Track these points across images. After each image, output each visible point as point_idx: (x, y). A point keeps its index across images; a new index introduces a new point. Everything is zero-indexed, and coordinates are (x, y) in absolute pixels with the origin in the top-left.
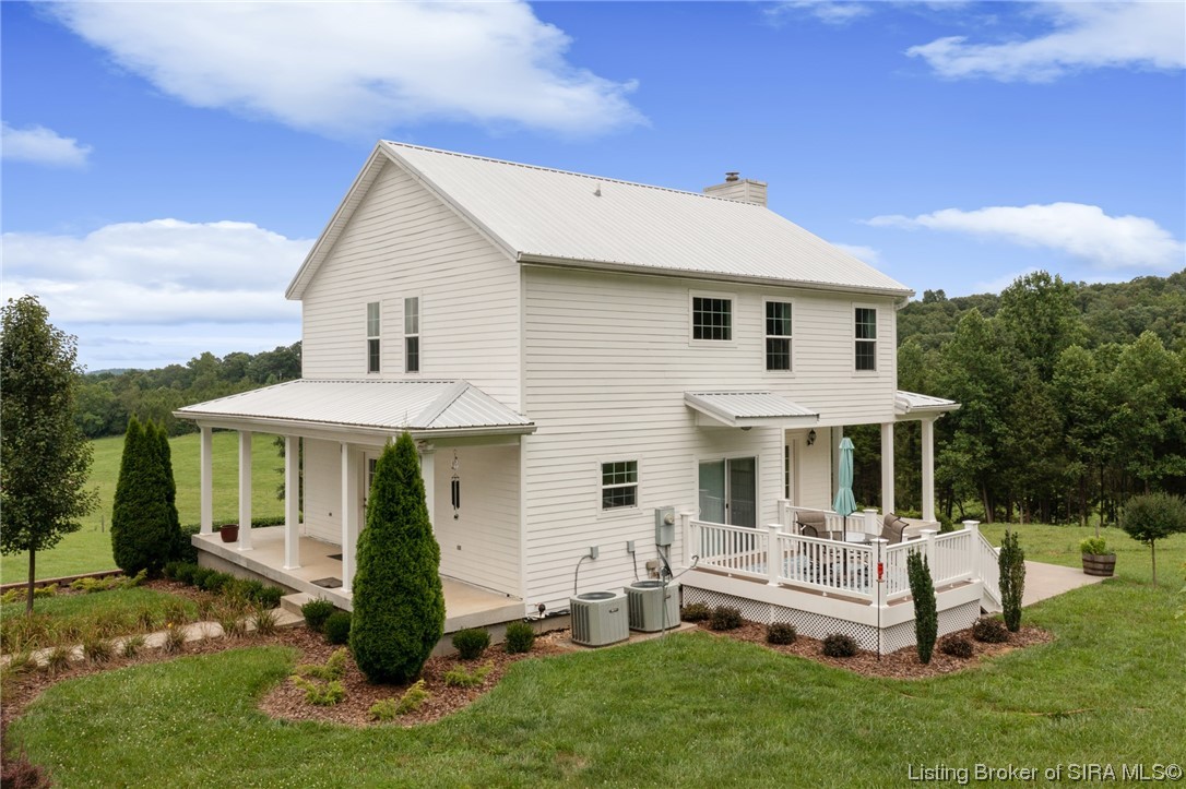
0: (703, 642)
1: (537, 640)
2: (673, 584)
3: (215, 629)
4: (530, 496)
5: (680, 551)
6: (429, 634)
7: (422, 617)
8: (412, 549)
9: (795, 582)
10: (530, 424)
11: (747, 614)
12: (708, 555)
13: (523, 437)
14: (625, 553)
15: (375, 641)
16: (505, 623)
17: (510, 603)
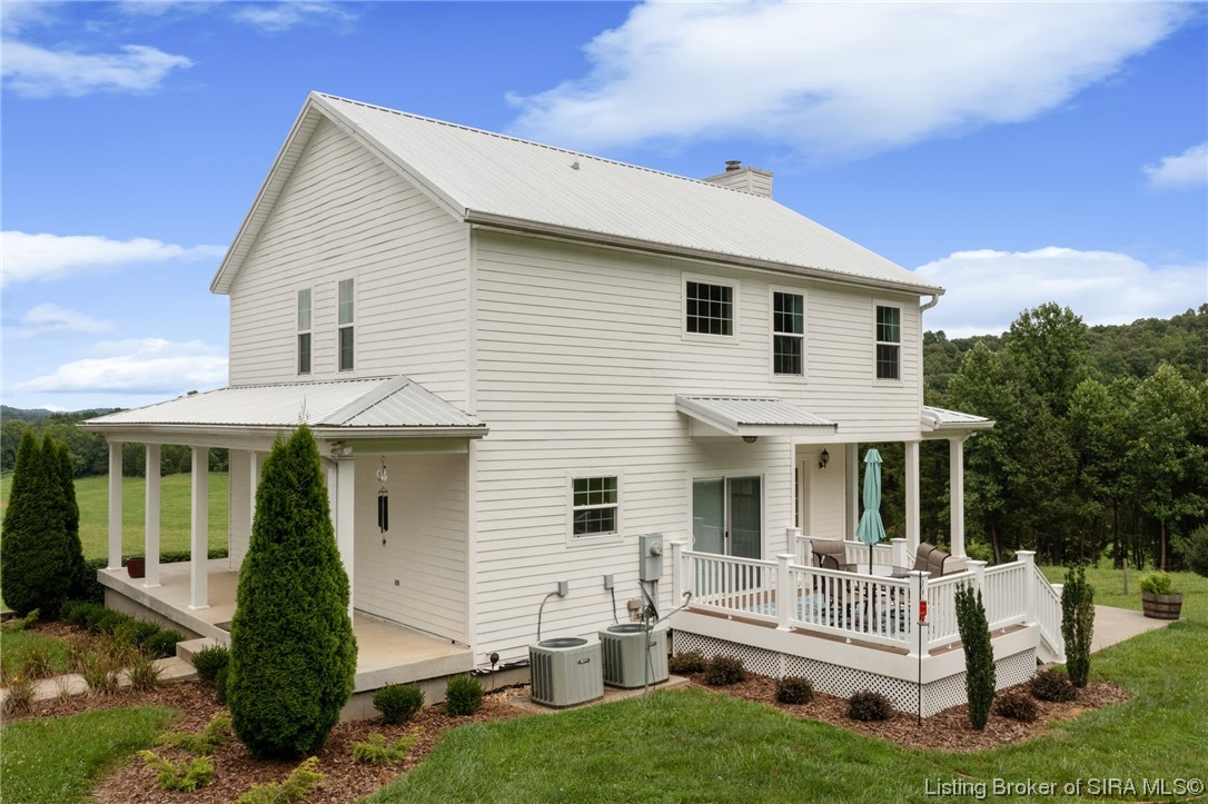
0: (696, 701)
1: (488, 698)
2: (660, 628)
3: (76, 684)
4: (481, 516)
5: (669, 588)
6: (330, 694)
7: (319, 671)
8: (306, 580)
9: (811, 626)
10: (480, 425)
11: (751, 665)
12: (704, 594)
13: (473, 442)
14: (601, 589)
15: (253, 704)
16: (446, 676)
17: (455, 651)
